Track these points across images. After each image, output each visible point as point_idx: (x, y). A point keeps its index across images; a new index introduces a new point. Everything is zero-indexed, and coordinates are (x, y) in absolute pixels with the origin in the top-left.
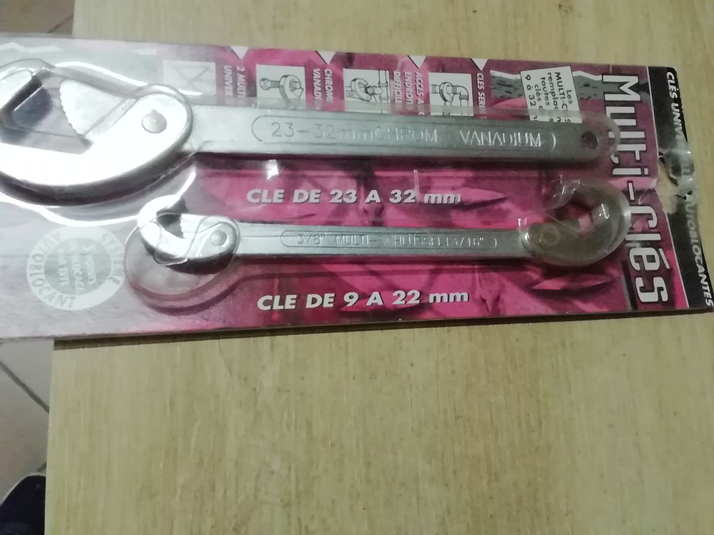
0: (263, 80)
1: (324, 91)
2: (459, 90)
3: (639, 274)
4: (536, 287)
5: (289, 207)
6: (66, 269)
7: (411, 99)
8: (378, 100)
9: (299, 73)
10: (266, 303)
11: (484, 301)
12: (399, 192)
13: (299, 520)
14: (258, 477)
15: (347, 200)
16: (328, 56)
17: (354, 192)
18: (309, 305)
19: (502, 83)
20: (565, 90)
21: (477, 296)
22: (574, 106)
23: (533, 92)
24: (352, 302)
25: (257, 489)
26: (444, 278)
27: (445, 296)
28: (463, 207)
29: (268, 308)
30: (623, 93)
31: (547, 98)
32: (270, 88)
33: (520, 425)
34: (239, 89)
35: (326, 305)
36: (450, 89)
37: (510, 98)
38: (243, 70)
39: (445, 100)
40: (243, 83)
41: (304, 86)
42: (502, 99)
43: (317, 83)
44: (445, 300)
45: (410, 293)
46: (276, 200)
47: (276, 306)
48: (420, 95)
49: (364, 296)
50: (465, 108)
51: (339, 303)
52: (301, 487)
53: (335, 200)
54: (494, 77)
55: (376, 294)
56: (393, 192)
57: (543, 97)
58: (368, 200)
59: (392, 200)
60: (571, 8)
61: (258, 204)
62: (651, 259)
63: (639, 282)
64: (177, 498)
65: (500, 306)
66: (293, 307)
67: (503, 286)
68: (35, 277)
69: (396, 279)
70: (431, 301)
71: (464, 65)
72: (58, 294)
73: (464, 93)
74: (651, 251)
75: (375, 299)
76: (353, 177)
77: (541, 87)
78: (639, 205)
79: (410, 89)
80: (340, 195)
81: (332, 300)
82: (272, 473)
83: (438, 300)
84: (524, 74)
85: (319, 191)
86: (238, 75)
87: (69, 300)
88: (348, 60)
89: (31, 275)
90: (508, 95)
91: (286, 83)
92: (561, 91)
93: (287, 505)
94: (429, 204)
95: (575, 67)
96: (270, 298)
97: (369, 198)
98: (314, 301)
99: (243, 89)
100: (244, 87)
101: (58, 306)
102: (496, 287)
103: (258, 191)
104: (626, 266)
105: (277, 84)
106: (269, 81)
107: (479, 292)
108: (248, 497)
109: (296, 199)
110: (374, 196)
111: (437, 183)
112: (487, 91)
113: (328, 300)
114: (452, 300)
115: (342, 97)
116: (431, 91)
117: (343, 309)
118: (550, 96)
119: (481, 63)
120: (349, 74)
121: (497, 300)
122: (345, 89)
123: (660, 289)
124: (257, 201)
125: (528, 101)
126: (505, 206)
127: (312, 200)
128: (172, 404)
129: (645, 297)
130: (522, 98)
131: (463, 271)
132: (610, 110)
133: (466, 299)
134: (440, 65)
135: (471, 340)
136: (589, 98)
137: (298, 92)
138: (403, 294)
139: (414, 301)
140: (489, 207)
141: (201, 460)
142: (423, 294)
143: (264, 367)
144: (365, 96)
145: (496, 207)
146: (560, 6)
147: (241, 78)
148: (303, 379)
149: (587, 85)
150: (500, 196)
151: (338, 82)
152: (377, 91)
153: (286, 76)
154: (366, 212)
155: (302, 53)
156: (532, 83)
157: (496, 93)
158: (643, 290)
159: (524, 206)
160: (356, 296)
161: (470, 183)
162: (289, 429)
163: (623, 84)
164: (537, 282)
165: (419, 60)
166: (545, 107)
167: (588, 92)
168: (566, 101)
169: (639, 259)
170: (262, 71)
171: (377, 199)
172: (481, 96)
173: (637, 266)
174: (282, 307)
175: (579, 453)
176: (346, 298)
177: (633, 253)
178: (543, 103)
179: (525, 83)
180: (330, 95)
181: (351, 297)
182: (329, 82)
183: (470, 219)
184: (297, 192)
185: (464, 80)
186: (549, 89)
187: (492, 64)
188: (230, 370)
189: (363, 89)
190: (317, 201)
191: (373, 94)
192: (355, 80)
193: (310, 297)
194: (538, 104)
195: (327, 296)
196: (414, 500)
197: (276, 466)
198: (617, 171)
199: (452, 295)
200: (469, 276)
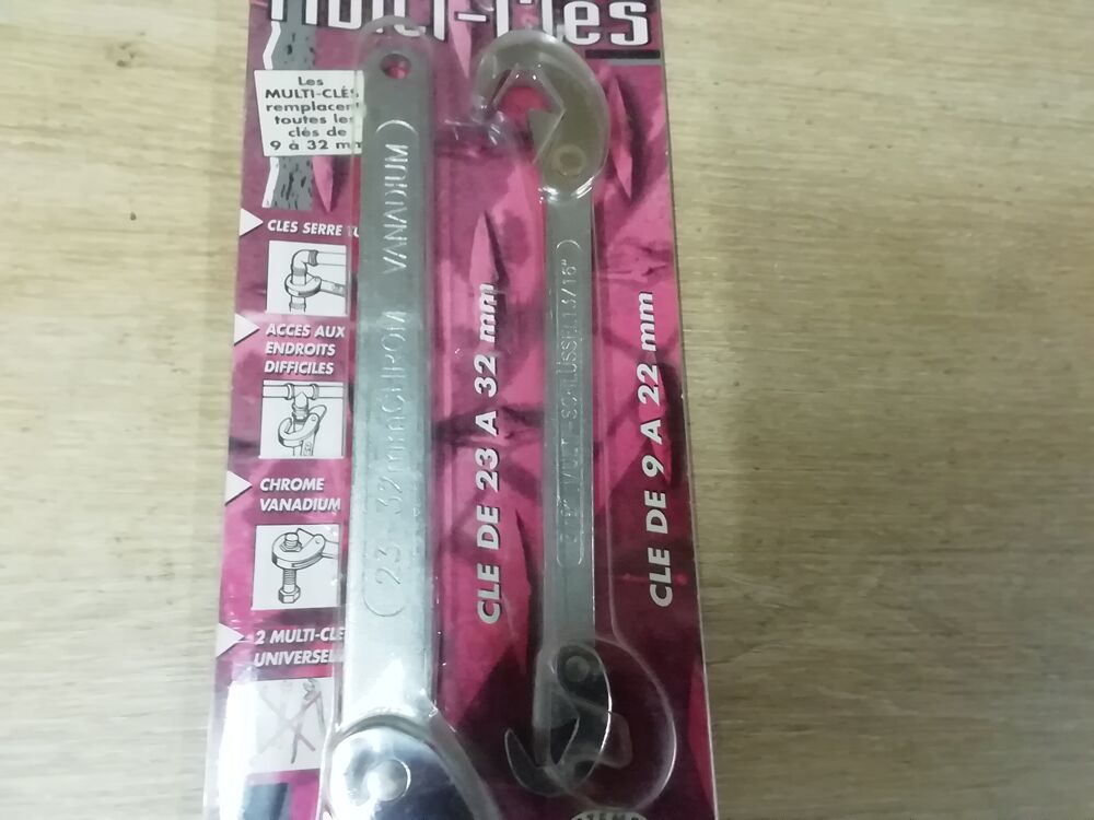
0: (281, 598)
1: (302, 494)
2: (299, 265)
3: (606, 36)
4: (628, 191)
5: (507, 556)
7: (317, 347)
8: (319, 402)
9: (267, 536)
10: (662, 594)
11: (651, 271)
12: (478, 381)
13: (937, 551)
14: (887, 606)
15: (493, 464)
16: (236, 485)
17: (479, 452)
18: (663, 529)
19: (286, 190)
20: (300, 88)
21: (645, 280)
22: (336, 79)
23: (303, 141)
24: (657, 465)
25: (901, 608)
26: (617, 326)
27: (644, 327)
28: (501, 279)
29: (669, 590)
31: (313, 120)
32: (296, 586)
34: (299, 640)
35: (662, 504)
36: (298, 280)
37: (313, 181)
38: (262, 633)
39: (317, 290)
40: (288, 631)
41: (293, 528)
42: (315, 194)
43: (287, 505)
44: (651, 327)
45: (642, 378)
46: (495, 578)
47: (666, 578)
48: (308, 332)
49: (648, 447)
50: (333, 263)
51: (658, 485)
52: (897, 547)
53: (493, 482)
54: (275, 203)
55: (644, 429)
56: (479, 390)
57: (311, 127)
58: (493, 431)
59: (492, 393)
60: (124, 47)
61: (502, 606)
62: (581, 13)
63: (618, 39)
64: (915, 713)
65: (659, 248)
66: (667, 553)
67: (629, 241)
69: (621, 397)
70: (652, 348)
71: (254, 249)
73: (304, 257)
74: (570, 10)
75: (652, 430)
76: (455, 452)
77: (292, 127)
78: (495, 12)
79: (298, 348)
80: (486, 476)
81: (655, 495)
82: (881, 586)
83: (652, 338)
84: (268, 150)
85: (479, 508)
86: (271, 642)
88: (243, 448)
90: (308, 184)
91: (287, 559)
92: (301, 94)
93: (918, 568)
94: (497, 335)
95: (255, 63)
96: (653, 588)
97: (490, 428)
98: (656, 522)
99: (299, 631)
100: (294, 631)
102: (630, 251)
103: (480, 607)
104: (591, 54)
105: (290, 574)
106: (283, 588)
107: (637, 275)
108: (911, 620)
109: (494, 545)
110: (485, 421)
111: (462, 319)
112: (302, 218)
113: (656, 502)
114: (651, 318)
115: (313, 463)
116: (301, 312)
117: (668, 479)
118: (309, 114)
119: (249, 222)
120: (270, 450)
121: (649, 251)
122: (297, 456)
123: (628, 10)
124: (497, 607)
125: (318, 151)
126: (499, 219)
127: (494, 519)
128: (798, 728)
129: (640, 37)
130: (315, 163)
131: (606, 295)
132: (334, 19)
133: (649, 297)
134: (253, 291)
135: (701, 297)
136: (312, 50)
137: (304, 538)
138: (643, 389)
139: (654, 374)
140: (500, 241)
141: (868, 683)
142: (642, 358)
144: (310, 424)
145: (500, 232)
146: (121, 64)
147: (277, 637)
148: (760, 541)
149: (290, 49)
150: (482, 223)
151: (285, 468)
152: (301, 402)
153: (275, 559)
154: (511, 436)
155: (230, 532)
156: (286, 141)
157: (305, 202)
158: (630, 36)
159: (501, 189)
160: (648, 459)
161: (462, 265)
162: (825, 563)
164: (621, 190)
165: (244, 325)
166: (330, 123)
167: (301, 48)
168: (318, 89)
169: (582, 32)
170: (265, 598)
171: (491, 416)
172: (308, 228)
173: (594, 38)
174: (668, 570)
175: (844, 171)
176: (651, 473)
177: (573, 38)
178: (322, 129)
179: (285, 151)
180: (308, 484)
181: (650, 466)
182: (284, 484)
183: (524, 278)
184: (481, 543)
185: (280, 255)
186: (297, 115)
187: (251, 201)
188: (751, 646)
189: (298, 427)
190: (495, 511)
191: (307, 409)
192: (281, 440)
193: (651, 528)
194: (323, 136)
195: (648, 502)
196: (907, 398)
197: (872, 581)
198: (439, 33)
199: (644, 317)
200: (613, 288)
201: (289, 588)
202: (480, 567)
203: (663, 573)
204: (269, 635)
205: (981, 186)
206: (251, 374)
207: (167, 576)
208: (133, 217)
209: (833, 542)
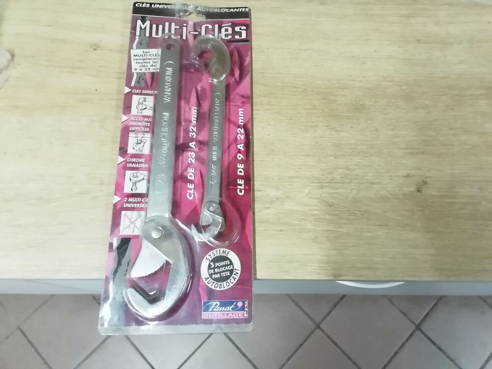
0: (132, 190)
1: (139, 163)
2: (141, 102)
3: (233, 37)
4: (238, 80)
5: (196, 181)
6: (222, 274)
7: (144, 124)
8: (144, 139)
9: (129, 173)
10: (241, 191)
11: (243, 102)
12: (191, 133)
14: (311, 198)
15: (194, 156)
16: (121, 159)
17: (190, 153)
18: (242, 174)
19: (138, 82)
20: (143, 54)
21: (241, 105)
22: (154, 51)
23: (143, 68)
24: (242, 156)
25: (316, 198)
26: (232, 118)
27: (240, 118)
28: (199, 105)
29: (243, 191)
30: (145, 28)
31: (147, 63)
32: (136, 187)
33: (295, 95)
34: (136, 201)
35: (243, 167)
36: (140, 106)
37: (146, 79)
38: (126, 198)
39: (146, 108)
40: (133, 199)
41: (136, 172)
42: (146, 82)
43: (134, 165)
44: (242, 118)
45: (239, 132)
46: (193, 187)
47: (243, 187)
48: (142, 119)
49: (239, 151)
50: (150, 101)
51: (242, 162)
52: (316, 181)
53: (193, 161)
54: (135, 85)
55: (239, 146)
56: (191, 136)
57: (146, 64)
58: (194, 147)
59: (194, 137)
60: (96, 45)
61: (194, 194)
62: (227, 30)
63: (237, 37)
65: (246, 96)
66: (243, 180)
67: (237, 94)
68: (225, 286)
69: (232, 137)
70: (242, 124)
71: (128, 98)
72: (233, 275)
73: (142, 99)
74: (223, 30)
75: (241, 147)
76: (183, 153)
77: (141, 64)
78: (201, 31)
79: (139, 124)
80: (192, 160)
81: (240, 164)
82: (309, 192)
83: (242, 121)
84: (133, 71)
85: (189, 168)
86: (128, 201)
87: (236, 271)
88: (123, 151)
89: (224, 287)
90: (144, 80)
91: (134, 180)
92: (143, 55)
94: (196, 121)
95: (131, 47)
96: (238, 190)
97: (193, 146)
98: (241, 172)
99: (137, 199)
100: (135, 199)
101: (239, 275)
102: (237, 97)
103: (188, 194)
104: (229, 41)
105: (135, 184)
106: (132, 187)
107: (239, 103)
108: (318, 202)
109: (192, 178)
110: (192, 144)
111: (187, 116)
112: (142, 89)
113: (241, 166)
114: (242, 115)
115: (142, 155)
116: (140, 114)
117: (245, 160)
118: (145, 61)
119: (127, 90)
120: (130, 151)
121: (243, 97)
122: (138, 153)
123: (240, 29)
124: (193, 195)
125: (148, 71)
126: (199, 89)
127: (193, 171)
128: (281, 231)
129: (244, 36)
130: (147, 74)
131: (229, 109)
132: (154, 35)
133: (242, 109)
134: (127, 108)
135: (259, 110)
136: (147, 43)
137: (139, 174)
138: (239, 135)
139: (242, 131)
140: (199, 95)
141: (304, 219)
142: (239, 126)
143: (268, 194)
144: (142, 144)
145: (199, 92)
146: (95, 49)
147: (130, 200)
148: (273, 179)
149: (141, 44)
150: (194, 90)
151: (134, 156)
152: (139, 138)
153: (130, 180)
154: (199, 149)
155: (118, 172)
156: (139, 68)
157: (143, 84)
158: (241, 36)
159: (200, 80)
160: (239, 155)
161: (188, 102)
162: (293, 185)
163: (141, 27)
164: (236, 79)
165: (124, 118)
166: (151, 64)
167: (144, 43)
168: (148, 54)
169: (226, 35)
170: (127, 190)
171: (194, 143)
172: (144, 92)
173: (230, 37)
174: (243, 185)
176: (240, 159)
177: (224, 37)
178: (149, 65)
179: (138, 71)
180: (140, 160)
181: (240, 157)
182: (134, 160)
183: (205, 105)
184: (189, 178)
185: (135, 99)
186: (142, 61)
187: (128, 84)
188: (268, 208)
189: (138, 145)
190: (194, 169)
191: (141, 141)
192: (134, 148)
193: (239, 173)
194: (149, 67)
195: (238, 166)
196: (323, 139)
198: (184, 38)
199: (240, 115)
200: (232, 107)
201: (134, 187)
202: (188, 184)
203: (242, 186)
204: (128, 199)
205: (351, 76)
206: (126, 131)
207: (102, 184)
208: (96, 90)
209: (295, 180)
